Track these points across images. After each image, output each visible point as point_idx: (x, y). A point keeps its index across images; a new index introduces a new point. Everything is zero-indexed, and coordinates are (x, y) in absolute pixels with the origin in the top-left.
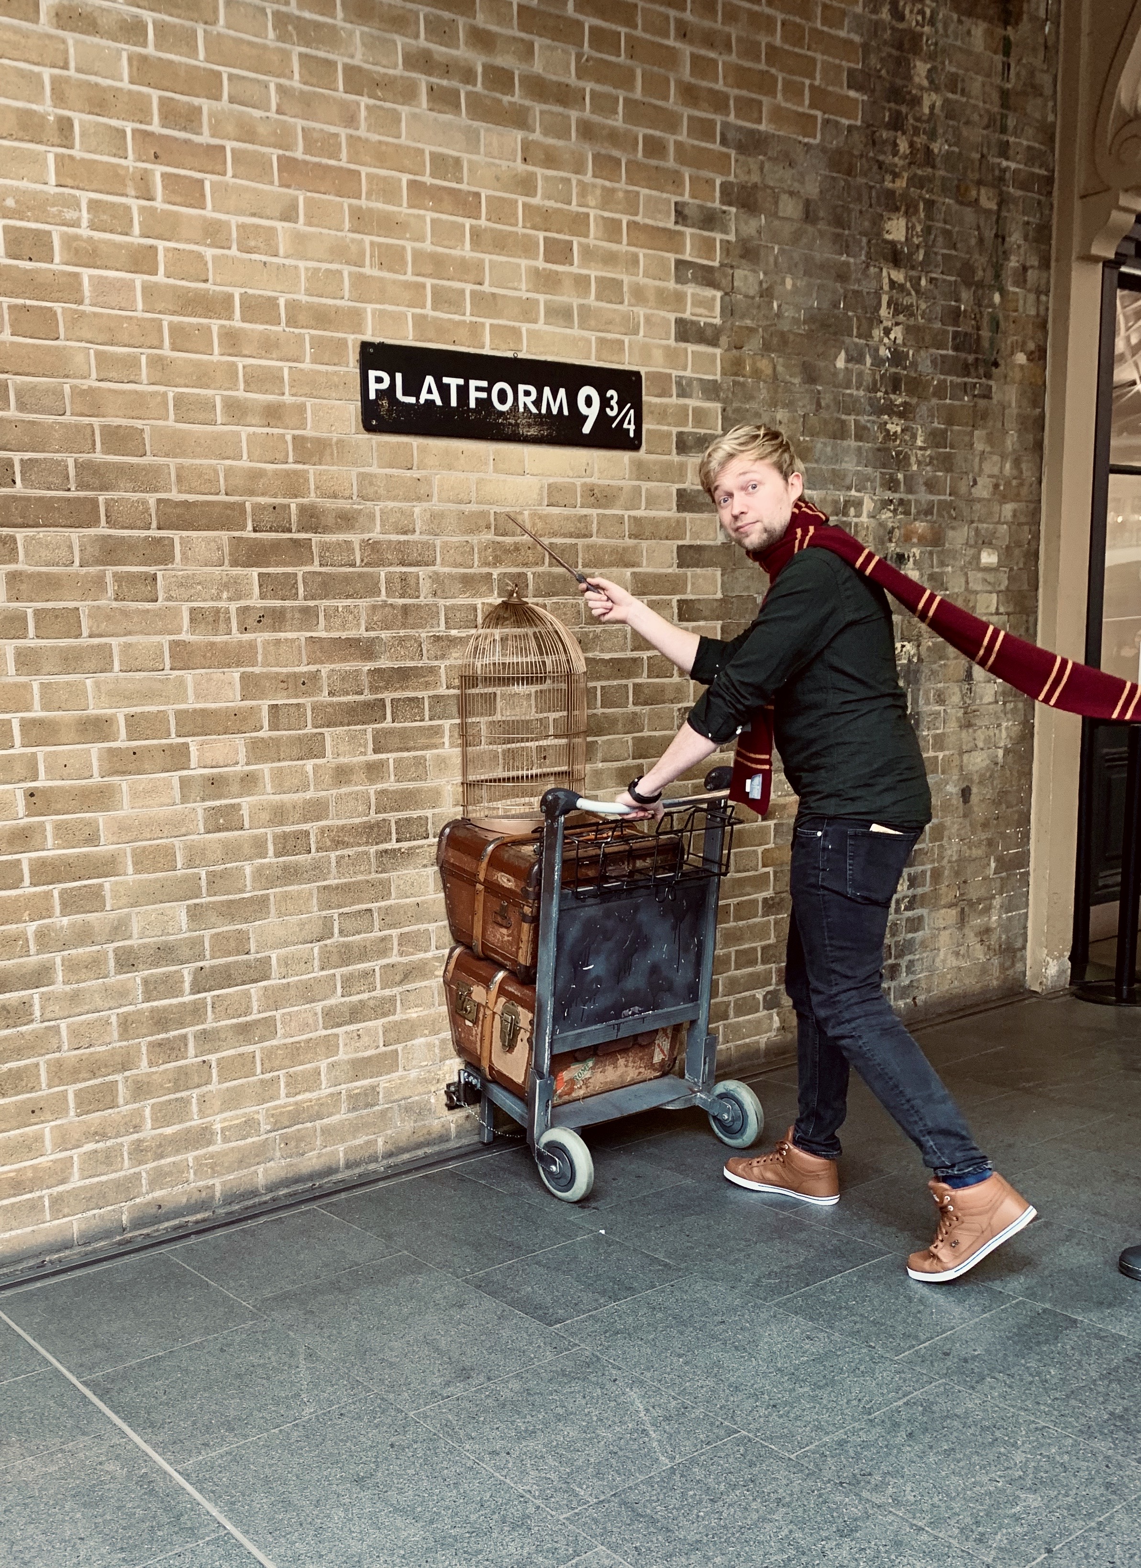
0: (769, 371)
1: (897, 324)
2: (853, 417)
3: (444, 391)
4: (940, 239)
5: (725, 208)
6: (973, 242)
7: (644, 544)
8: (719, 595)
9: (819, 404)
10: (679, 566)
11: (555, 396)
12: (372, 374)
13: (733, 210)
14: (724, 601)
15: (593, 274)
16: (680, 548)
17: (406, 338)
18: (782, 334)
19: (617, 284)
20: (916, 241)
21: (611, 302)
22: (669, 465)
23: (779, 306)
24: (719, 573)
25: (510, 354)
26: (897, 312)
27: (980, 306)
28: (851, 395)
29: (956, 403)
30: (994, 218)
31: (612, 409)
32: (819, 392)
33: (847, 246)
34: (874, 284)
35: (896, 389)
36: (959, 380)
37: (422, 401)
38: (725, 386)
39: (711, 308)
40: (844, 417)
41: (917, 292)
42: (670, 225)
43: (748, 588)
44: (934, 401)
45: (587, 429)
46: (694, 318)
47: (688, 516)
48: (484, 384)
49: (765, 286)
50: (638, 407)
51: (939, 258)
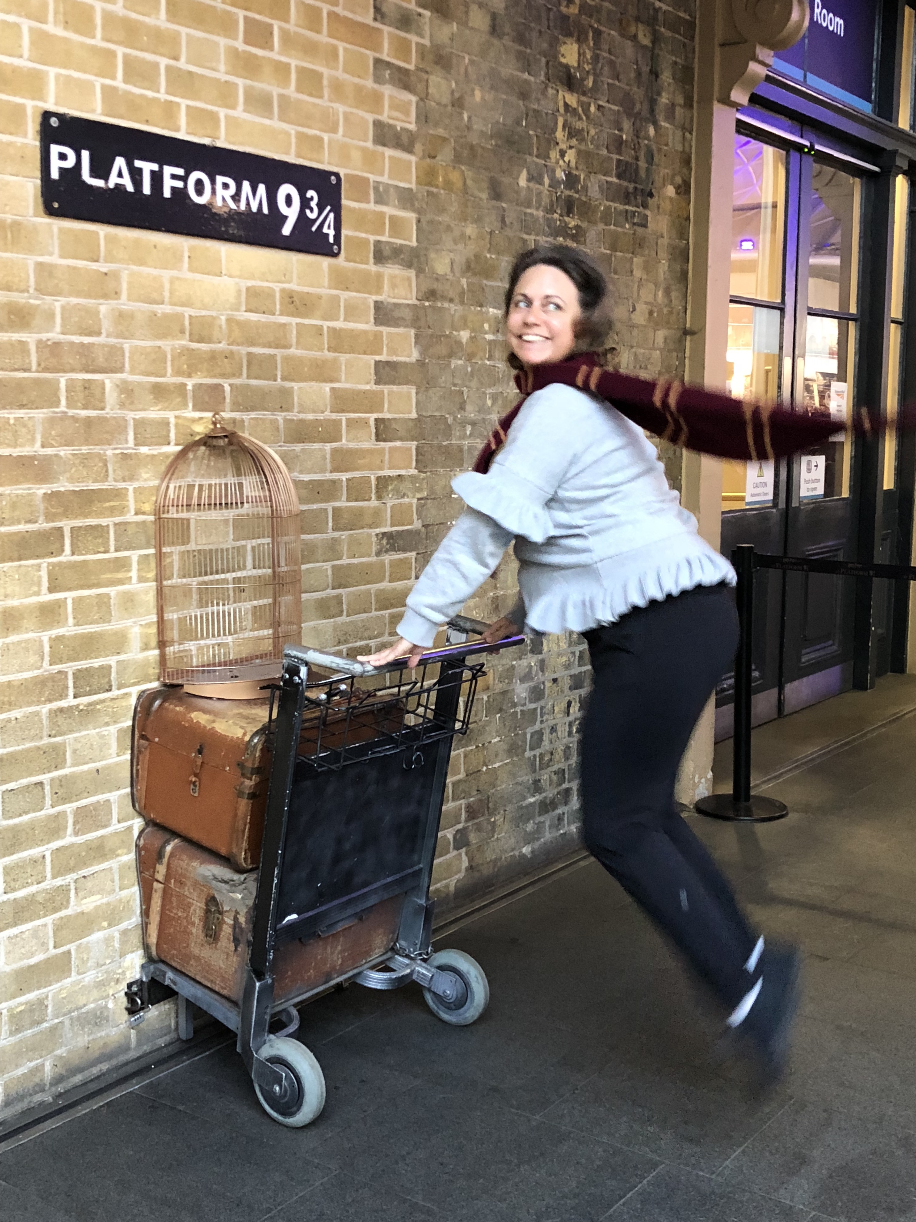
0: (459, 184)
1: (571, 147)
2: (532, 237)
3: (136, 175)
4: (606, 69)
5: (420, 10)
6: (633, 75)
7: (343, 358)
8: (414, 415)
9: (503, 221)
10: (377, 383)
11: (254, 190)
12: (55, 149)
13: (427, 13)
14: (418, 420)
15: (294, 63)
16: (377, 363)
17: (93, 111)
18: (472, 148)
19: (319, 76)
20: (587, 67)
21: (311, 95)
22: (367, 273)
23: (469, 118)
24: (414, 391)
25: (206, 141)
26: (570, 136)
27: (638, 137)
28: (532, 215)
29: (619, 229)
30: (649, 55)
31: (312, 210)
32: (504, 210)
33: (529, 65)
34: (551, 106)
35: (569, 211)
36: (621, 207)
37: (111, 185)
38: (420, 195)
39: (407, 113)
40: (526, 237)
41: (588, 117)
42: (368, 18)
43: (439, 408)
44: (601, 226)
45: (287, 230)
46: (391, 122)
47: (385, 330)
48: (180, 172)
49: (457, 95)
50: (337, 210)
51: (606, 86)
